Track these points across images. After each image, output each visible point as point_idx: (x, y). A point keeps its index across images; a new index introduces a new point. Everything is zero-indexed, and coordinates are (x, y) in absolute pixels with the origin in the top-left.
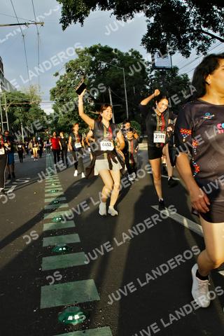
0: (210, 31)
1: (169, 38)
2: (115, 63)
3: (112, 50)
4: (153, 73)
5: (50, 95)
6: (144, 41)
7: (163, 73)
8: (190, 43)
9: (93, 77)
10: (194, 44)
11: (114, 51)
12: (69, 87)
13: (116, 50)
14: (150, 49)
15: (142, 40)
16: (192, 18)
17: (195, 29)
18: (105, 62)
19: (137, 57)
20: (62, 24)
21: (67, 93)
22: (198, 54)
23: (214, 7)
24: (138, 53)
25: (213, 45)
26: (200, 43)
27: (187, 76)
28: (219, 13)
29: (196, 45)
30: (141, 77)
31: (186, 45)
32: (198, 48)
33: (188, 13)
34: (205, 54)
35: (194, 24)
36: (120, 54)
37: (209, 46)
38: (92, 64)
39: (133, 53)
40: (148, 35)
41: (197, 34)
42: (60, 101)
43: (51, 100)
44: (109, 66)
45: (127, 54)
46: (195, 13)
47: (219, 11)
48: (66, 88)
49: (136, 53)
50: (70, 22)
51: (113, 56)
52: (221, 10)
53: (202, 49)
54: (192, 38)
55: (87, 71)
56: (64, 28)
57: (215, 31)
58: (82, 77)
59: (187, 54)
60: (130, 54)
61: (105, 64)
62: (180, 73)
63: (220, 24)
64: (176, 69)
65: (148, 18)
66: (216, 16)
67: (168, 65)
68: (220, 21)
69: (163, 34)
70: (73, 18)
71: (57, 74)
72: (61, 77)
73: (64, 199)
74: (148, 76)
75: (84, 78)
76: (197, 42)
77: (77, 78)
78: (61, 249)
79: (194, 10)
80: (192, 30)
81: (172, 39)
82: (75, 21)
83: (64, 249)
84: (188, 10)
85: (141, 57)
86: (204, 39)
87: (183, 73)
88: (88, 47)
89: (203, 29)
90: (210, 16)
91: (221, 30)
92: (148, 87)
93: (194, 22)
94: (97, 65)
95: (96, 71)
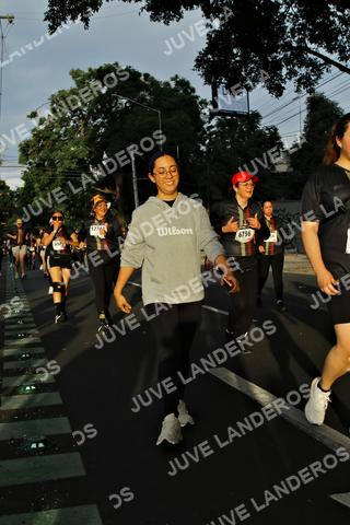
0: (322, 51)
1: (245, 60)
2: (143, 99)
3: (139, 75)
4: (214, 122)
5: (18, 154)
6: (200, 62)
7: (232, 124)
8: (284, 71)
9: (102, 125)
10: (292, 73)
11: (142, 78)
12: (55, 141)
13: (146, 76)
14: (211, 77)
15: (197, 60)
16: (289, 25)
17: (294, 44)
18: (125, 96)
19: (185, 91)
20: (48, 22)
21: (52, 151)
22: (298, 91)
23: (331, 6)
24: (188, 83)
25: (325, 76)
26: (303, 71)
27: (276, 130)
28: (339, 17)
29: (295, 74)
30: (192, 128)
31: (277, 75)
32: (299, 81)
33: (283, 16)
34: (311, 91)
35: (293, 37)
36: (155, 83)
37: (319, 77)
38: (101, 98)
39: (178, 83)
40: (207, 51)
41: (299, 55)
42: (38, 165)
43: (20, 162)
44: (133, 105)
45: (167, 84)
46: (296, 15)
47: (339, 13)
48: (50, 142)
49: (183, 84)
50: (64, 20)
51: (142, 87)
52: (343, 11)
53: (306, 82)
54: (288, 61)
55: (90, 112)
56: (52, 29)
57: (330, 50)
58: (81, 123)
59: (277, 90)
60: (173, 84)
61: (124, 101)
62: (263, 124)
63: (340, 38)
64: (256, 116)
65: (208, 21)
66: (334, 22)
67: (242, 109)
68: (340, 32)
69: (235, 51)
70: (70, 12)
71: (34, 115)
72: (42, 121)
73: (41, 350)
74: (205, 126)
75: (86, 125)
76: (296, 68)
77: (72, 124)
78: (34, 446)
79: (294, 10)
80: (288, 46)
81: (252, 62)
82: (73, 18)
83: (41, 445)
84: (282, 10)
85: (193, 90)
86: (311, 63)
87: (268, 125)
88: (95, 67)
89: (309, 45)
90: (322, 23)
91: (342, 50)
92: (203, 148)
93: (292, 31)
94: (110, 101)
95: (107, 112)
